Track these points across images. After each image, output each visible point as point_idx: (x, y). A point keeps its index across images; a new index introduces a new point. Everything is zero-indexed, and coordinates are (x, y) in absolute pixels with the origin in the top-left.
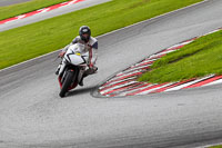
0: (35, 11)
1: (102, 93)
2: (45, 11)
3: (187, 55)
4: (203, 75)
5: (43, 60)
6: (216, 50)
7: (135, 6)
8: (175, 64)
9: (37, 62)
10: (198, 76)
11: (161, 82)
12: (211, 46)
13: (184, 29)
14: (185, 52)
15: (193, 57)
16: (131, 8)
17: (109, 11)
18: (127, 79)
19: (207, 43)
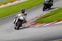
1: (25, 26)
2: (9, 3)
3: (49, 16)
4: (53, 21)
5: (9, 17)
6: (57, 14)
7: (34, 2)
8: (46, 18)
10: (52, 21)
15: (51, 16)
17: (27, 3)
19: (55, 13)
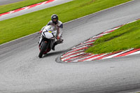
0: (20, 8)
1: (63, 60)
2: (27, 8)
3: (117, 36)
4: (126, 49)
6: (134, 33)
7: (83, 5)
9: (22, 40)
10: (123, 49)
11: (100, 53)
12: (131, 31)
13: (114, 20)
14: (115, 34)
15: (120, 37)
16: (81, 6)
17: (67, 8)
18: (78, 51)
19: (129, 29)
